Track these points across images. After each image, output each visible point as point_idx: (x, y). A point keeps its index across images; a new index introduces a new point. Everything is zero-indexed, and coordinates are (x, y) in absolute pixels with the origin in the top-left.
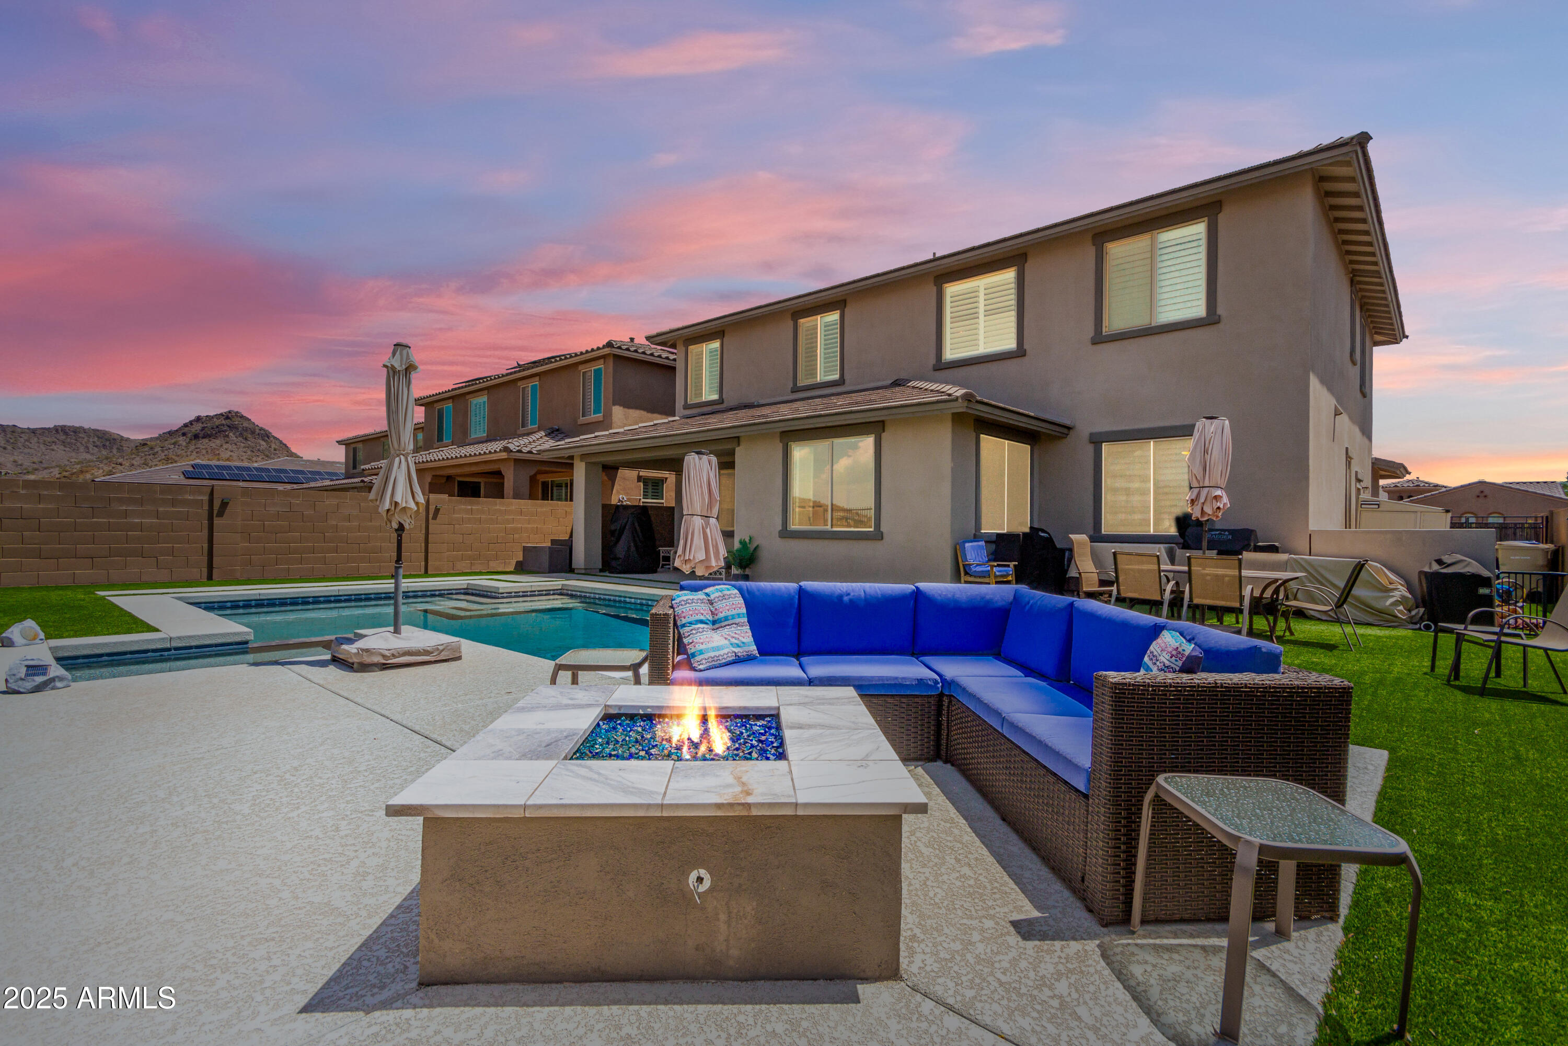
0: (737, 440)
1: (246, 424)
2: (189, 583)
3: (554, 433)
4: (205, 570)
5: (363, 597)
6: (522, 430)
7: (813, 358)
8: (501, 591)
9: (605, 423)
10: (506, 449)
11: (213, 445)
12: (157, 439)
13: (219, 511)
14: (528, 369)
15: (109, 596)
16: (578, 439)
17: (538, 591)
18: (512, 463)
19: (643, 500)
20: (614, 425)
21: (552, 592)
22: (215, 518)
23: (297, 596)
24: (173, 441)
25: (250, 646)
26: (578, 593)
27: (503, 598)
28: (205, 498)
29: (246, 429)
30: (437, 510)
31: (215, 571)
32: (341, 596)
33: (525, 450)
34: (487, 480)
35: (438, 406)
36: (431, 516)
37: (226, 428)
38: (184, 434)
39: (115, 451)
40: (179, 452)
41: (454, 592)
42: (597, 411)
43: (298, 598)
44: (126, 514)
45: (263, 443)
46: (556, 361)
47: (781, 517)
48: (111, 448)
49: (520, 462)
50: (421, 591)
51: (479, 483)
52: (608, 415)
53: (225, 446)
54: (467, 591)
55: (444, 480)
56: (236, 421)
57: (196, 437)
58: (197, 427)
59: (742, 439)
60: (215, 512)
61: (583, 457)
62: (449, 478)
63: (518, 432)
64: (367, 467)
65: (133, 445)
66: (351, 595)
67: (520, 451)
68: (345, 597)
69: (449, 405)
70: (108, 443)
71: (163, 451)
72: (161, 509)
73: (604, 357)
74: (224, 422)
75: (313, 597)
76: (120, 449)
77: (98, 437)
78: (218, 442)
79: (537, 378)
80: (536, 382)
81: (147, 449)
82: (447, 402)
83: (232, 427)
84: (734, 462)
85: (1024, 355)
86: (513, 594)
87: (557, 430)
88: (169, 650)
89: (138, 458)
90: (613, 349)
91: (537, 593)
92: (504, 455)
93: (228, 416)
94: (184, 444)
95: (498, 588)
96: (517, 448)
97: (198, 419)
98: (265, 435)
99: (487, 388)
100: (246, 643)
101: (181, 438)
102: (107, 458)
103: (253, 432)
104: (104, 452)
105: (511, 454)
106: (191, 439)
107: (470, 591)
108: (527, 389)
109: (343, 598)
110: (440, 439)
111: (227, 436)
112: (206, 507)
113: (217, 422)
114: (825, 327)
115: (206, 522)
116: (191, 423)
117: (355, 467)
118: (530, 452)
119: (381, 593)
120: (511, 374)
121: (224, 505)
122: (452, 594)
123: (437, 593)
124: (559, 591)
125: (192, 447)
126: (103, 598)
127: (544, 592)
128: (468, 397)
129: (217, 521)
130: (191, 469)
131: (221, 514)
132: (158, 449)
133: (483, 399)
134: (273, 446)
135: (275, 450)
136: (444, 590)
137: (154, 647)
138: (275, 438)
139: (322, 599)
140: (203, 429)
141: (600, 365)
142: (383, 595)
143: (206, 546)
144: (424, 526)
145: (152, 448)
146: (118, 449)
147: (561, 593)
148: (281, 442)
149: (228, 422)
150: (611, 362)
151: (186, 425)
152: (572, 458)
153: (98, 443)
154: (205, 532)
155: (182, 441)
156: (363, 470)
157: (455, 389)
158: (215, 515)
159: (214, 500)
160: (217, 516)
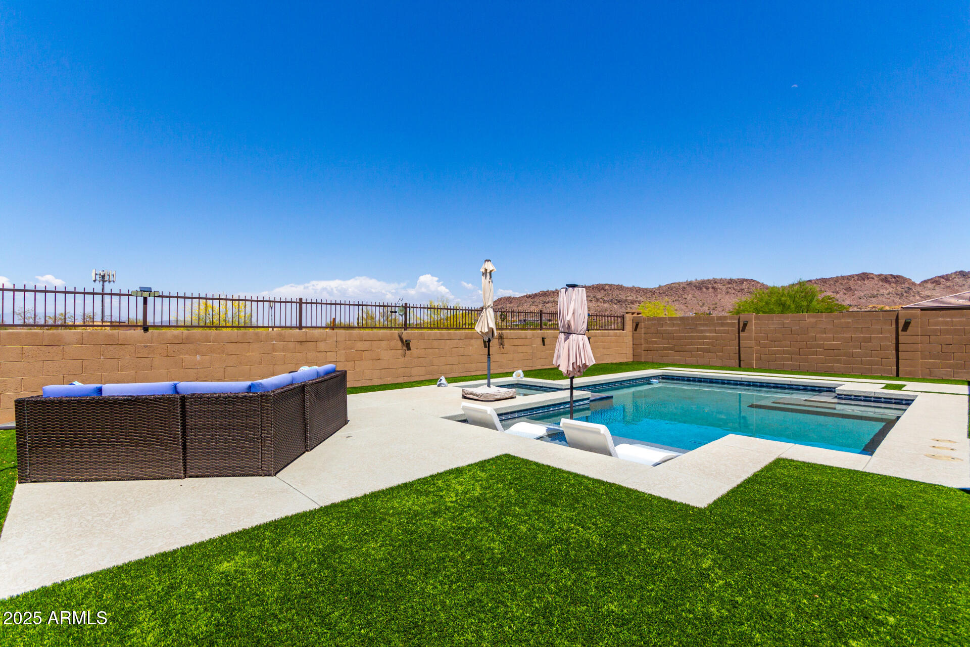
4: (737, 361)
13: (742, 329)
22: (741, 333)
28: (736, 321)
31: (742, 362)
36: (900, 329)
44: (703, 331)
60: (741, 329)
72: (717, 328)
112: (737, 327)
115: (737, 335)
121: (745, 325)
129: (742, 334)
131: (743, 330)
143: (737, 348)
154: (737, 340)
159: (740, 323)
160: (742, 331)
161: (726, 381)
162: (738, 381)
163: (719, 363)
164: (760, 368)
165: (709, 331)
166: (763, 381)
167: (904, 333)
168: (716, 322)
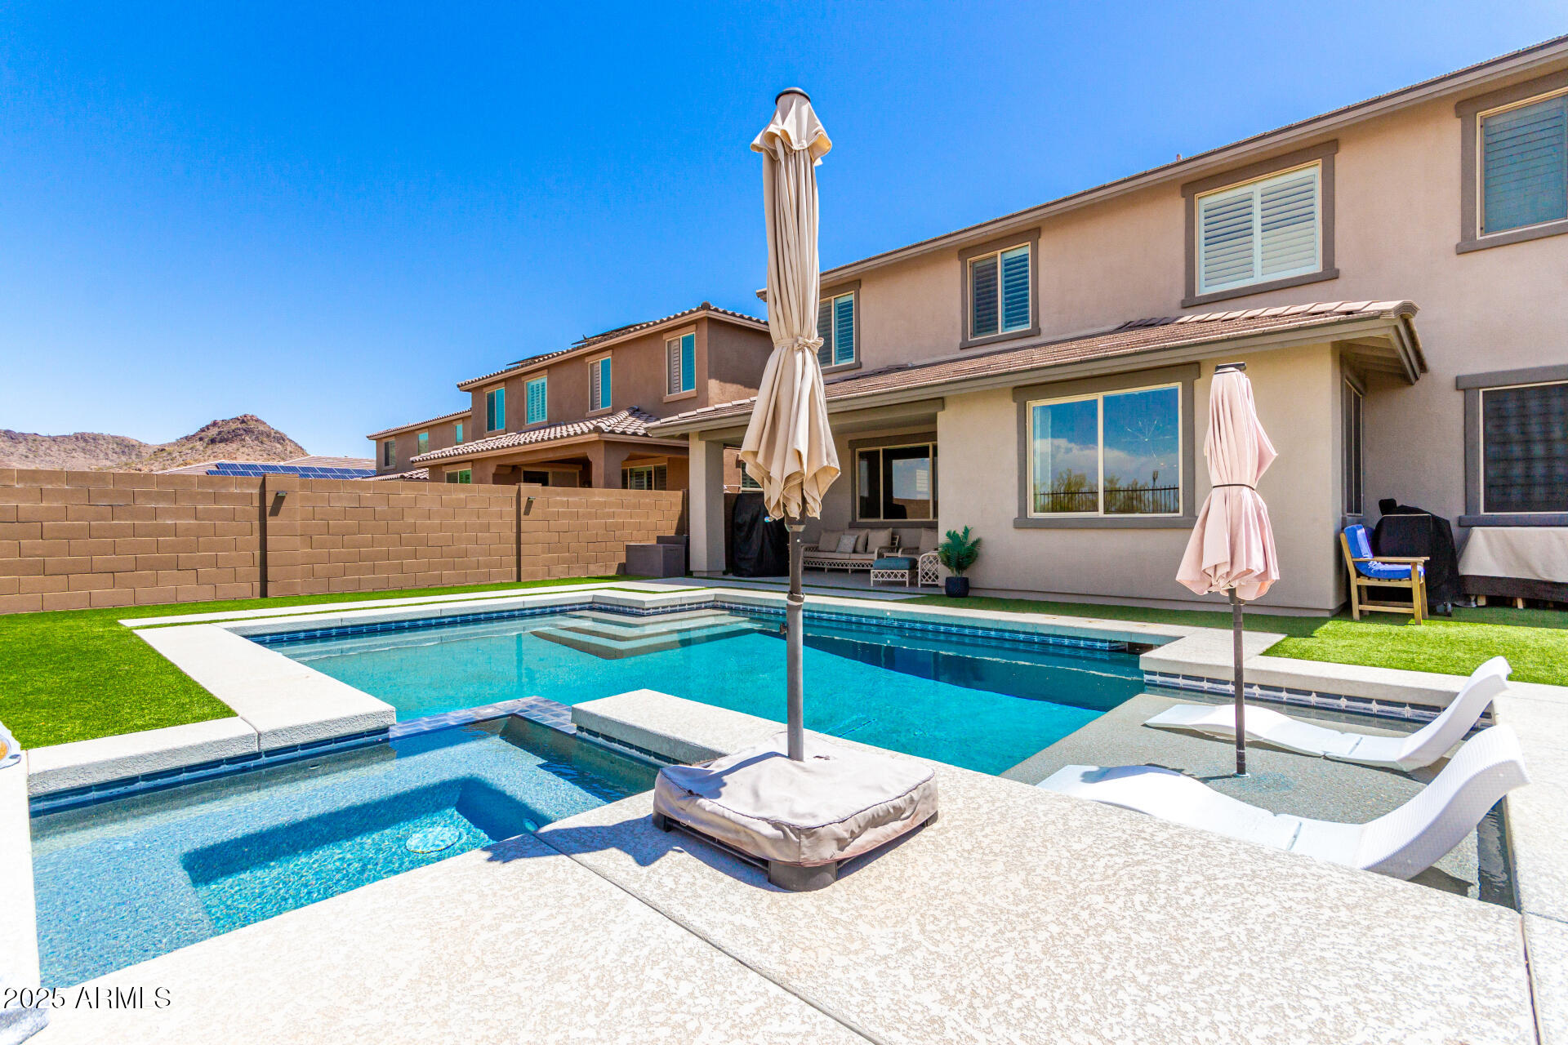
0: (941, 402)
1: (261, 428)
2: (239, 603)
3: (636, 412)
4: (257, 585)
5: (471, 617)
6: (590, 413)
7: (992, 305)
8: (647, 606)
9: (701, 399)
10: (597, 429)
11: (230, 449)
12: (174, 444)
13: (272, 508)
14: (594, 343)
15: (137, 628)
16: (694, 413)
17: (689, 604)
18: (602, 446)
19: (742, 489)
20: (711, 401)
21: (703, 606)
22: (268, 518)
23: (389, 620)
24: (191, 446)
25: (391, 735)
26: (741, 607)
27: (649, 615)
28: (256, 491)
29: (262, 433)
30: (530, 503)
31: (270, 586)
32: (444, 617)
33: (619, 430)
34: (556, 470)
35: (487, 391)
36: (523, 510)
37: (242, 432)
38: (201, 439)
39: (134, 457)
40: (197, 457)
41: (577, 607)
42: (688, 384)
43: (391, 622)
44: (155, 514)
45: (278, 446)
46: (636, 330)
47: (1016, 501)
48: (130, 454)
49: (612, 445)
50: (540, 608)
51: (547, 473)
52: (703, 390)
53: (241, 450)
54: (594, 606)
55: (509, 470)
56: (252, 425)
57: (213, 441)
58: (214, 432)
59: (947, 401)
60: (268, 510)
61: (702, 434)
62: (515, 468)
63: (587, 415)
64: (417, 458)
65: (151, 451)
66: (456, 616)
67: (612, 432)
68: (450, 619)
69: (501, 389)
70: (126, 450)
71: (181, 456)
72: (200, 507)
73: (695, 322)
74: (239, 426)
75: (409, 621)
76: (139, 455)
77: (117, 444)
78: (234, 446)
79: (610, 352)
80: (608, 356)
81: (165, 454)
82: (499, 385)
83: (248, 431)
84: (936, 432)
85: (1337, 278)
86: (660, 610)
87: (638, 410)
88: (257, 756)
89: (156, 464)
90: (710, 312)
91: (687, 607)
92: (594, 437)
93: (243, 421)
94: (201, 448)
95: (643, 602)
96: (610, 428)
97: (215, 424)
98: (281, 439)
99: (547, 367)
100: (386, 730)
101: (198, 443)
102: (126, 464)
103: (268, 436)
104: (124, 459)
105: (603, 435)
106: (208, 444)
107: (597, 605)
108: (596, 366)
109: (446, 620)
110: (491, 426)
111: (244, 440)
112: (256, 503)
113: (233, 426)
114: (1006, 265)
115: (257, 523)
116: (208, 427)
117: (387, 464)
118: (624, 433)
119: (493, 612)
120: (578, 348)
121: (279, 499)
122: (575, 610)
123: (558, 609)
124: (711, 604)
125: (209, 452)
126: (129, 633)
127: (695, 606)
128: (523, 378)
129: (270, 521)
130: (215, 469)
131: (275, 511)
132: (176, 454)
133: (542, 380)
134: (289, 449)
135: (291, 452)
136: (566, 605)
137: (231, 754)
138: (290, 441)
139: (420, 623)
140: (220, 433)
141: (691, 332)
142: (495, 615)
143: (257, 553)
144: (515, 522)
145: (170, 454)
146: (137, 455)
147: (715, 605)
148: (296, 445)
149: (244, 426)
150: (705, 328)
151: (202, 430)
152: (685, 437)
153: (117, 450)
154: (257, 535)
155: (199, 445)
156: (413, 462)
157: (510, 370)
158: (268, 513)
159: (267, 494)
160: (271, 515)
161: (406, 624)
162: (431, 618)
163: (206, 592)
164: (312, 595)
165: (176, 514)
166: (491, 610)
167: (526, 517)
168: (196, 489)
